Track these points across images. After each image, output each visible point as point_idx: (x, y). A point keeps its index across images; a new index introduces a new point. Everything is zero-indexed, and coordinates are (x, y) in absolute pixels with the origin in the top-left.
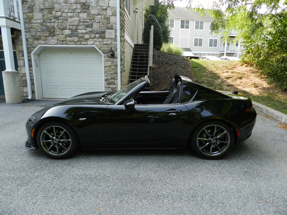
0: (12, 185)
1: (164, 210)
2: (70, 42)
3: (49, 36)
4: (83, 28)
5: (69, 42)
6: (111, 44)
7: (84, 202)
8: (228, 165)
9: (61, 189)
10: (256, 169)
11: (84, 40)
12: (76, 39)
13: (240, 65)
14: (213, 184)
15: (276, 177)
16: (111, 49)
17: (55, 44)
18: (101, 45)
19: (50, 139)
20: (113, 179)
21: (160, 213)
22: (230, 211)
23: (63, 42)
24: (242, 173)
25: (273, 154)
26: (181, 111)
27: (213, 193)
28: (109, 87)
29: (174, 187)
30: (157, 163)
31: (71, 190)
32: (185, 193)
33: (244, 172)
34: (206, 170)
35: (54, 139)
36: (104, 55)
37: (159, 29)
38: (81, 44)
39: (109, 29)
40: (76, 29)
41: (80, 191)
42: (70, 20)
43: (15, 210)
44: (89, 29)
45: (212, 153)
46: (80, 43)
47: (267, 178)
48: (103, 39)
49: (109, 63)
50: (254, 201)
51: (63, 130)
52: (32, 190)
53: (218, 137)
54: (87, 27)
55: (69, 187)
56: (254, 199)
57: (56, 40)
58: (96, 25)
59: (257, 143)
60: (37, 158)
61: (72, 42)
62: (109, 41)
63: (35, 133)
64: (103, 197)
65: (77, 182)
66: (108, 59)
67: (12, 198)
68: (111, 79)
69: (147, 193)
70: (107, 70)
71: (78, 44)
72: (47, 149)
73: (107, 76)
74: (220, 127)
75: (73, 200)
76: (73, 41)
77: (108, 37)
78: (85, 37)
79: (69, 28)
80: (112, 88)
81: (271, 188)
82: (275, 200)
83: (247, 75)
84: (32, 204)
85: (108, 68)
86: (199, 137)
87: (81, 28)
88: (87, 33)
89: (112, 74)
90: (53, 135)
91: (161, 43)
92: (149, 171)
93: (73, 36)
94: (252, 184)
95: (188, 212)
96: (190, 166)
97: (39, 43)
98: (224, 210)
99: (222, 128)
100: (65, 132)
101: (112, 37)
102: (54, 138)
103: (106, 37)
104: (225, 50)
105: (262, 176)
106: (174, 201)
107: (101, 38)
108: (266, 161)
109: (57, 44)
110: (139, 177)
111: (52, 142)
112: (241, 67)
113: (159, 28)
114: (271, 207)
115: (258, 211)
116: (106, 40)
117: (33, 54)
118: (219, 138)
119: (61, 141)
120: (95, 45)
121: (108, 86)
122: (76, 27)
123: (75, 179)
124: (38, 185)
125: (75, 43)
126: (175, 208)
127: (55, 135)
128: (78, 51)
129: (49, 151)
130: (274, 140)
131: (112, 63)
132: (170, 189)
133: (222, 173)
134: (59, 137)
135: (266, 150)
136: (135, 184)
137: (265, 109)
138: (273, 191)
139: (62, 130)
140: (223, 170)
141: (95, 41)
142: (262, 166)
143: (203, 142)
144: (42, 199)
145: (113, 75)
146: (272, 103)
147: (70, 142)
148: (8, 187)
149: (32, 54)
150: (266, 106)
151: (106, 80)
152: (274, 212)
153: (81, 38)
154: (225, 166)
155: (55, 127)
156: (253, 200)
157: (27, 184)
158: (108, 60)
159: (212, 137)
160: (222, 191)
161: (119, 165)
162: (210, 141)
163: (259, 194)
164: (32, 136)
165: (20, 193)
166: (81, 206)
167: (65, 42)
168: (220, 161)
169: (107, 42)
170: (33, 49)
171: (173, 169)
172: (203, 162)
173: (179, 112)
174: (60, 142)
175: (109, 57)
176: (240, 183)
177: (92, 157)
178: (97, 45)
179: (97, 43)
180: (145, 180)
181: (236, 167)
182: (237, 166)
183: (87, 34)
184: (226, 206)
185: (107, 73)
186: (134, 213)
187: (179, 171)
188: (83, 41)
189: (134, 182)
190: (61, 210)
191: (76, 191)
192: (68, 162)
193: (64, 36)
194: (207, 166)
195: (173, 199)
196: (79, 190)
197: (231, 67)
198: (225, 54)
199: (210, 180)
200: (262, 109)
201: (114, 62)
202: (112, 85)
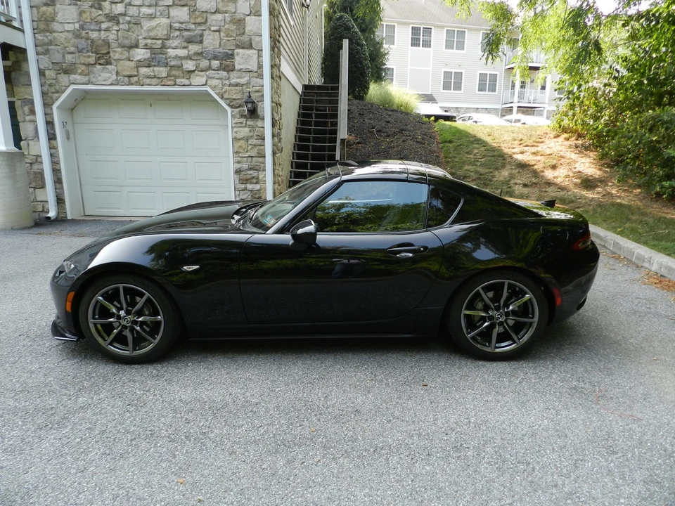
0: (24, 427)
1: (390, 481)
2: (149, 80)
3: (95, 64)
4: (180, 46)
5: (145, 80)
6: (248, 84)
7: (201, 466)
8: (533, 374)
9: (144, 435)
10: (598, 382)
11: (182, 75)
12: (163, 71)
13: (552, 136)
14: (502, 418)
15: (645, 399)
16: (250, 97)
17: (112, 84)
18: (225, 88)
19: (112, 315)
20: (267, 411)
21: (382, 488)
22: (544, 480)
23: (132, 79)
24: (566, 391)
25: (634, 346)
26: (426, 248)
27: (502, 439)
28: (245, 189)
29: (412, 427)
30: (370, 370)
31: (168, 437)
32: (438, 441)
33: (571, 389)
34: (483, 386)
35: (122, 317)
36: (232, 112)
37: (362, 49)
38: (174, 85)
39: (243, 48)
40: (163, 47)
41: (190, 441)
42: (147, 25)
43: (37, 487)
44: (194, 48)
45: (497, 345)
46: (172, 83)
47: (625, 403)
48: (228, 72)
49: (245, 132)
50: (598, 457)
51: (144, 294)
52: (75, 439)
53: (511, 308)
54: (189, 42)
55: (163, 431)
56: (596, 453)
57: (114, 73)
58: (210, 37)
59: (598, 321)
60: (81, 361)
61: (153, 80)
62: (245, 77)
63: (76, 303)
64: (246, 454)
65: (182, 417)
66: (241, 120)
67: (26, 459)
68: (251, 169)
69: (349, 441)
70: (240, 147)
71: (169, 83)
72: (105, 340)
73: (239, 162)
74: (516, 286)
75: (174, 461)
76: (155, 77)
77: (241, 67)
78: (184, 66)
79: (146, 45)
80: (251, 191)
81: (634, 426)
82: (645, 453)
83: (568, 161)
84: (76, 473)
85: (241, 143)
86: (467, 309)
87: (173, 45)
88: (189, 58)
89: (252, 157)
90: (119, 306)
91: (366, 82)
92: (350, 389)
93: (156, 64)
94: (590, 416)
95: (447, 484)
96: (445, 376)
97: (71, 82)
98: (530, 479)
99: (520, 288)
100: (149, 300)
101: (250, 68)
102: (122, 313)
103: (236, 68)
104: (516, 99)
105: (612, 398)
106: (412, 459)
107: (224, 70)
108: (619, 363)
109: (117, 84)
110: (328, 403)
111: (118, 324)
112: (555, 140)
113: (362, 46)
114: (636, 471)
115: (606, 480)
116: (236, 75)
117: (58, 108)
118: (512, 311)
119: (138, 322)
120: (210, 86)
121: (243, 186)
122: (163, 43)
123: (175, 412)
124: (88, 425)
125: (161, 81)
126: (416, 476)
127: (125, 306)
128: (169, 100)
129: (111, 344)
130: (635, 314)
131: (250, 131)
132: (402, 432)
133: (521, 393)
134: (133, 311)
135: (619, 338)
136: (319, 420)
137: (611, 240)
138: (639, 432)
139: (142, 295)
140: (524, 384)
141: (211, 78)
142: (612, 374)
143: (477, 319)
144: (100, 459)
145: (254, 159)
146: (627, 225)
147: (159, 322)
148: (16, 432)
149: (55, 107)
150: (613, 234)
151: (238, 172)
152: (644, 482)
153: (176, 70)
154: (526, 375)
155: (124, 288)
156: (594, 455)
157: (61, 424)
158: (241, 123)
159: (497, 309)
160: (523, 435)
161: (279, 375)
162: (491, 318)
163: (607, 440)
164: (69, 309)
165: (45, 446)
166: (194, 475)
167: (135, 79)
168: (514, 364)
169: (238, 80)
170: (57, 95)
171: (408, 385)
172: (475, 368)
173: (422, 249)
174: (135, 322)
175: (242, 116)
176: (564, 416)
177: (213, 357)
178: (214, 88)
179: (215, 82)
180: (343, 411)
181: (551, 377)
182: (554, 376)
183: (191, 59)
184: (534, 470)
185: (240, 155)
186: (321, 489)
187: (422, 390)
188: (179, 77)
189: (316, 415)
190: (148, 484)
191: (182, 439)
192: (157, 370)
193: (133, 64)
194: (486, 376)
195: (410, 454)
196: (187, 437)
197: (531, 141)
198: (515, 110)
199: (494, 408)
200: (605, 241)
201: (257, 129)
202: (251, 183)
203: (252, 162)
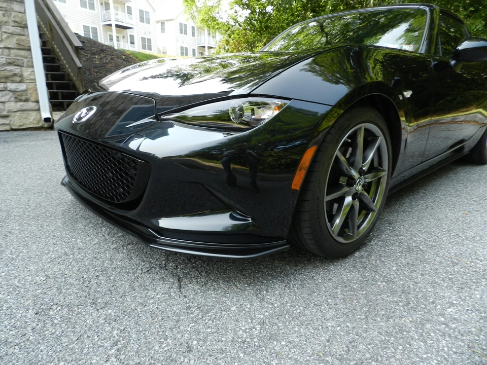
35: (355, 179)
68: (10, 64)
80: (14, 92)
89: (9, 48)
131: (4, 15)
134: (365, 168)
145: (13, 51)
201: (13, 14)
202: (13, 82)
203: (9, 55)
